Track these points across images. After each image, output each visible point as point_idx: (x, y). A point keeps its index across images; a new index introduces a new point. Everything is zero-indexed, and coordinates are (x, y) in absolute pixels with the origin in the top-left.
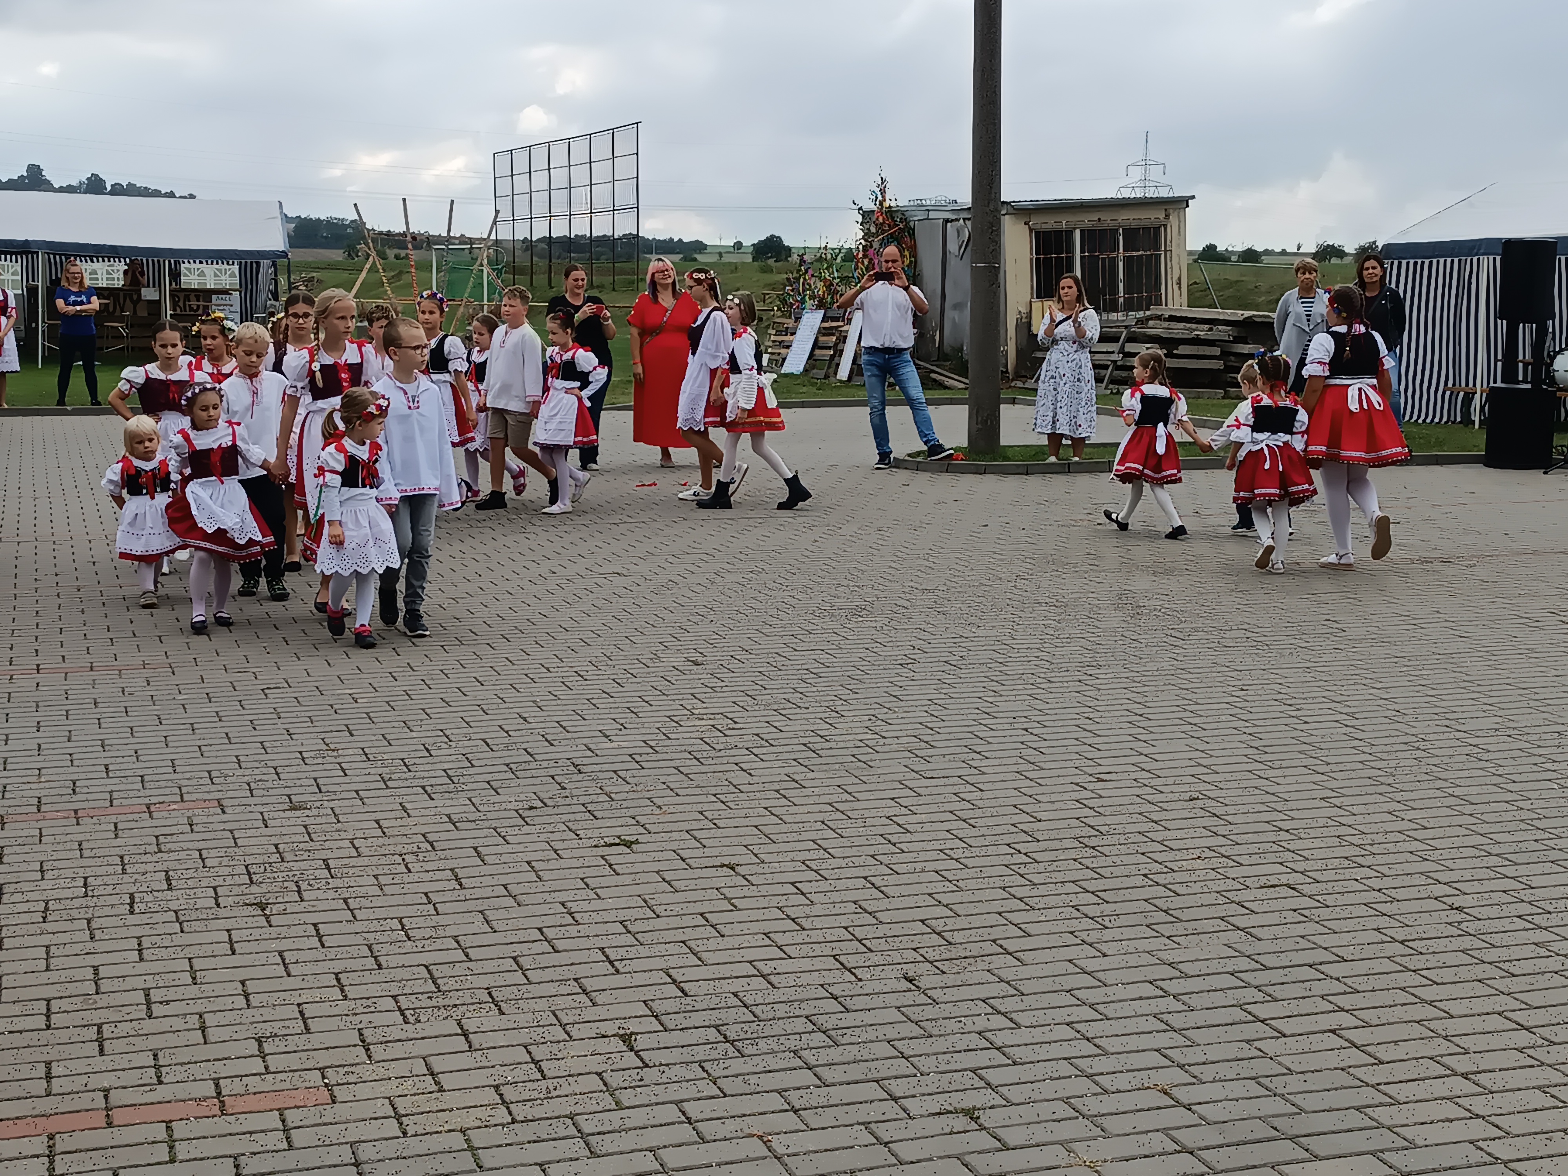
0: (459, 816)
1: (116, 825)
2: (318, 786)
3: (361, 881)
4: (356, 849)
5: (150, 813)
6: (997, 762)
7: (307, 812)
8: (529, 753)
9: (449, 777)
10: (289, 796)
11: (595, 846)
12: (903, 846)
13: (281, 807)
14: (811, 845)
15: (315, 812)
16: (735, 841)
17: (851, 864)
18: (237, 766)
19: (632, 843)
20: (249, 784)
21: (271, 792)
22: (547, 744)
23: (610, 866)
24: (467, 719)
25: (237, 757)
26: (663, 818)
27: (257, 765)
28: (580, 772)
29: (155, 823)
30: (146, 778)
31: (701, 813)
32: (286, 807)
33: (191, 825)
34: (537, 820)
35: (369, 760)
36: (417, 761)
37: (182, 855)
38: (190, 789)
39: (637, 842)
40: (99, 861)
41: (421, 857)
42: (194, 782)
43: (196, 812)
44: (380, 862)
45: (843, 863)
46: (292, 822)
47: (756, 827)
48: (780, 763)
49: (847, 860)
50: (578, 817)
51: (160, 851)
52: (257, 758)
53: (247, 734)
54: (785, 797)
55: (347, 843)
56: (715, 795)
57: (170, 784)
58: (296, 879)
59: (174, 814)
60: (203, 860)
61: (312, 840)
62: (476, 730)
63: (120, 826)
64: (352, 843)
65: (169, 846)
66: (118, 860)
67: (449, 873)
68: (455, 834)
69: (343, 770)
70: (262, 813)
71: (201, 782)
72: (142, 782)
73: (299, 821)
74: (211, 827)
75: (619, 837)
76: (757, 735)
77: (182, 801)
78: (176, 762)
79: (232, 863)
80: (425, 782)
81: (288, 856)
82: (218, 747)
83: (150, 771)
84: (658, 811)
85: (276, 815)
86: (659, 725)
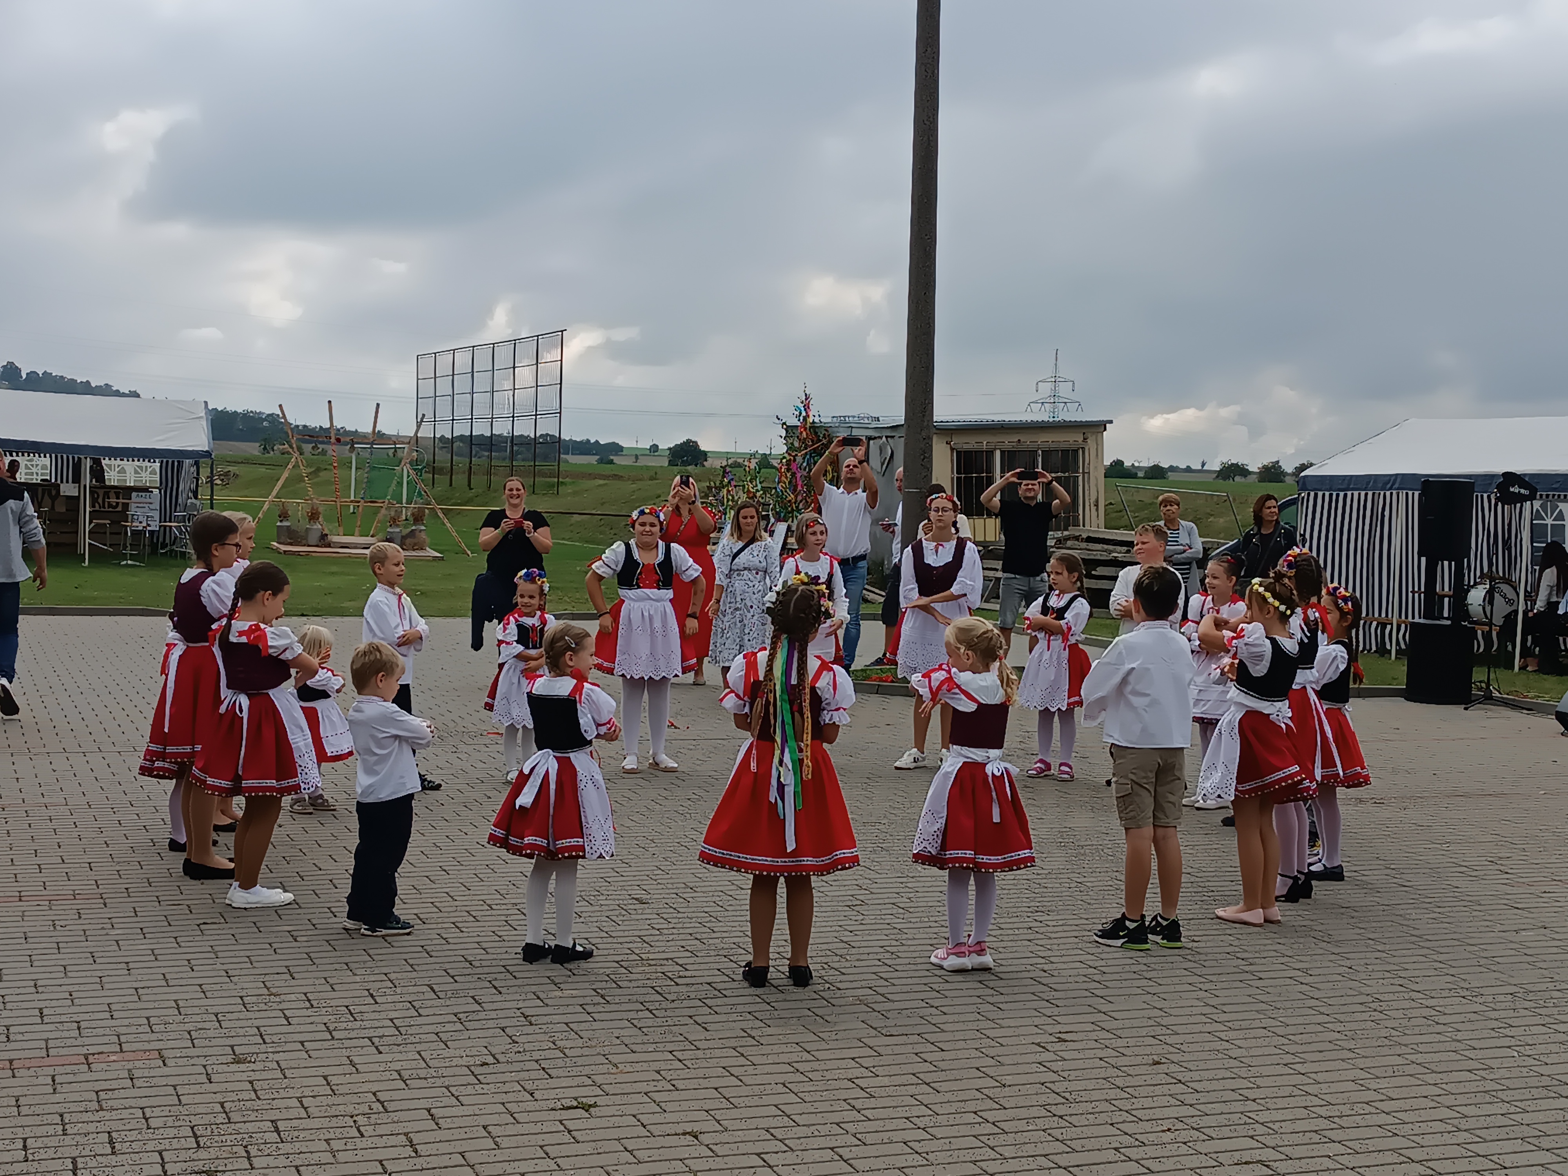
0: (410, 1072)
1: (53, 1077)
2: (261, 1035)
3: (313, 1146)
4: (305, 1108)
5: (88, 1064)
6: (956, 1018)
7: (252, 1066)
8: (476, 1002)
9: (397, 1028)
10: (232, 1047)
11: (552, 1109)
12: (867, 1113)
13: (223, 1059)
14: (774, 1111)
15: (259, 1066)
16: (696, 1105)
17: (816, 1133)
18: (177, 1012)
19: (590, 1106)
20: (189, 1033)
21: (215, 1042)
22: (495, 991)
23: (569, 1132)
24: (411, 962)
25: (175, 1001)
26: (620, 1078)
27: (196, 1010)
28: (531, 1024)
29: (94, 1076)
30: (83, 1025)
31: (658, 1072)
32: (230, 1059)
33: (132, 1079)
34: (490, 1079)
35: (312, 1006)
36: (363, 1009)
37: (125, 1114)
38: (130, 1038)
39: (595, 1105)
40: (37, 1120)
41: (373, 1121)
42: (133, 1029)
43: (139, 1064)
44: (330, 1125)
45: (807, 1131)
46: (238, 1076)
47: (716, 1089)
48: (734, 1017)
49: (813, 1128)
50: (534, 1075)
51: (102, 1109)
52: (196, 1002)
53: (184, 975)
54: (742, 1055)
55: (295, 1103)
56: (671, 1052)
57: (108, 1031)
58: (244, 1143)
59: (114, 1066)
60: (147, 1119)
61: (259, 1099)
62: (421, 974)
63: (58, 1079)
64: (301, 1102)
65: (110, 1103)
66: (58, 1119)
67: (403, 1138)
68: (407, 1094)
69: (287, 1018)
70: (204, 1066)
71: (141, 1030)
72: (79, 1028)
73: (244, 1077)
74: (154, 1081)
75: (576, 1099)
76: (709, 984)
77: (121, 1051)
78: (113, 1007)
79: (177, 1124)
80: (371, 1033)
81: (235, 1117)
82: (155, 990)
83: (86, 1017)
84: (614, 1070)
85: (221, 1068)
86: (608, 971)
